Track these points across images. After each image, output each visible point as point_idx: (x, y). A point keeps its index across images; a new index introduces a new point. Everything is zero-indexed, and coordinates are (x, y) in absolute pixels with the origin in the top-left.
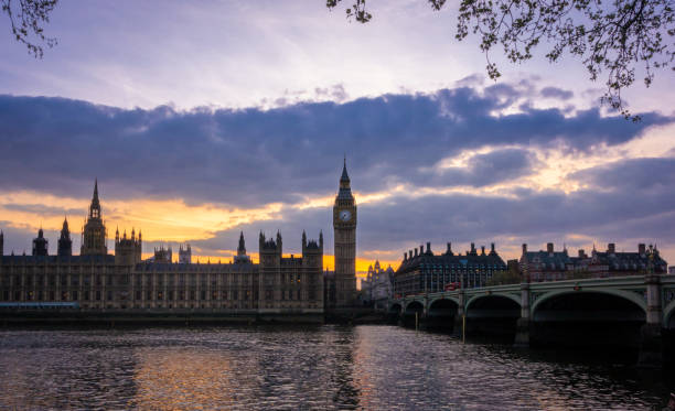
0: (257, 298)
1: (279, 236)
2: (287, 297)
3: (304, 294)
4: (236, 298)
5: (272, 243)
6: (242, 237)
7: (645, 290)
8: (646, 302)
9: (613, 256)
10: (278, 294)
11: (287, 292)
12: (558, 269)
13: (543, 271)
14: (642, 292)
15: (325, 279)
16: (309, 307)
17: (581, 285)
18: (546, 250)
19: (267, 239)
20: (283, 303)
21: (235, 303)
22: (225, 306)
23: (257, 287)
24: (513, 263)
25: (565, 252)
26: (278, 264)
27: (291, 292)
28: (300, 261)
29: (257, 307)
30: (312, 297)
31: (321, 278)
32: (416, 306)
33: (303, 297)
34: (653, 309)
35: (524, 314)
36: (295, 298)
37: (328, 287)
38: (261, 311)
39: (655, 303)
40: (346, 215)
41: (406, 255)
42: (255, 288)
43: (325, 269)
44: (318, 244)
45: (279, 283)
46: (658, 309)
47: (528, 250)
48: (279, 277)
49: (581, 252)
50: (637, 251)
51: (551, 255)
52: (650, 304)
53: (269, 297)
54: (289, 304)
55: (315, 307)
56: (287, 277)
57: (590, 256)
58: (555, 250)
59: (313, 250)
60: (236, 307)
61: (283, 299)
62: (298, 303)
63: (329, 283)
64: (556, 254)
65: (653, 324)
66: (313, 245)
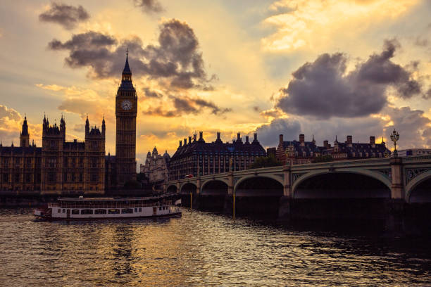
0: (39, 180)
1: (63, 121)
2: (69, 180)
3: (86, 176)
4: (17, 180)
5: (55, 129)
6: (25, 122)
7: (390, 170)
8: (391, 180)
9: (351, 146)
10: (60, 176)
11: (69, 175)
12: (308, 156)
13: (296, 158)
14: (387, 172)
15: (107, 164)
16: (91, 189)
17: (335, 166)
18: (298, 140)
19: (51, 125)
20: (66, 185)
21: (16, 185)
22: (5, 188)
23: (40, 170)
24: (272, 151)
25: (314, 141)
26: (61, 149)
27: (73, 174)
28: (82, 145)
29: (39, 189)
30: (94, 179)
31: (103, 162)
32: (190, 187)
33: (85, 180)
34: (397, 186)
35: (286, 193)
36: (77, 180)
37: (110, 171)
38: (42, 193)
39: (399, 182)
40: (127, 105)
41: (181, 142)
42: (37, 170)
43: (107, 154)
44: (101, 130)
45: (61, 165)
46: (401, 186)
47: (285, 140)
48: (61, 161)
49: (326, 142)
50: (369, 142)
51: (303, 145)
52: (394, 182)
53: (52, 179)
54: (72, 185)
55: (97, 189)
56: (70, 161)
57: (333, 145)
58: (305, 141)
59: (95, 136)
60: (17, 189)
61: (65, 181)
62: (81, 185)
63: (110, 166)
64: (306, 143)
65: (397, 199)
66: (95, 131)
